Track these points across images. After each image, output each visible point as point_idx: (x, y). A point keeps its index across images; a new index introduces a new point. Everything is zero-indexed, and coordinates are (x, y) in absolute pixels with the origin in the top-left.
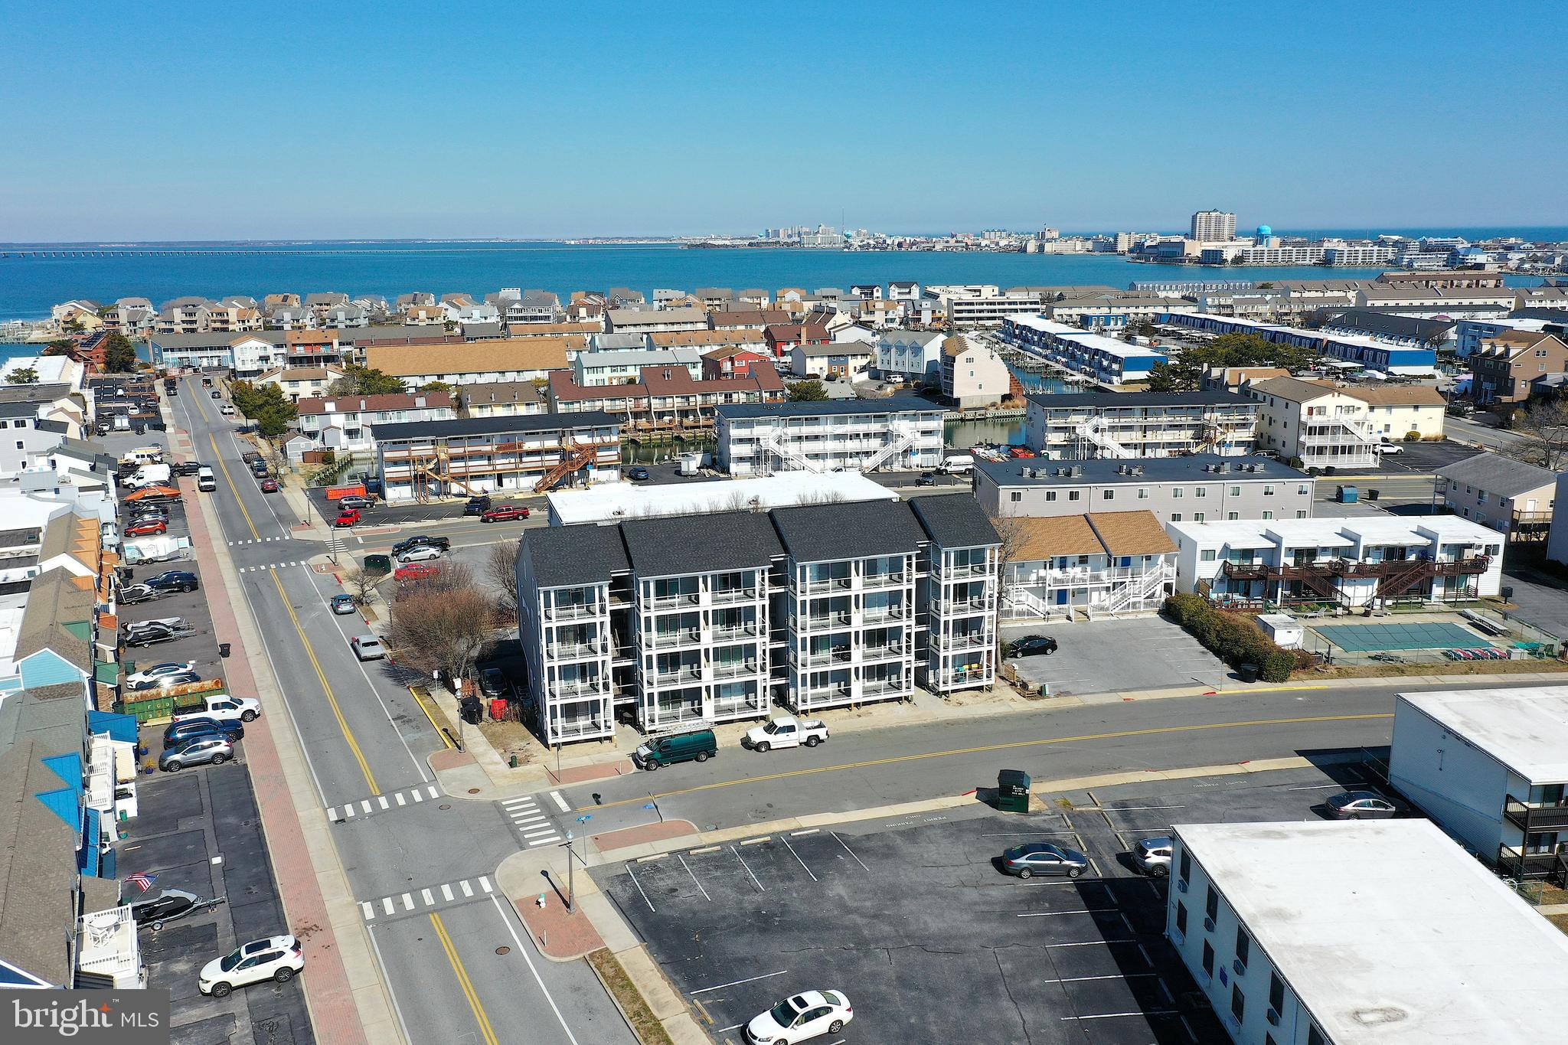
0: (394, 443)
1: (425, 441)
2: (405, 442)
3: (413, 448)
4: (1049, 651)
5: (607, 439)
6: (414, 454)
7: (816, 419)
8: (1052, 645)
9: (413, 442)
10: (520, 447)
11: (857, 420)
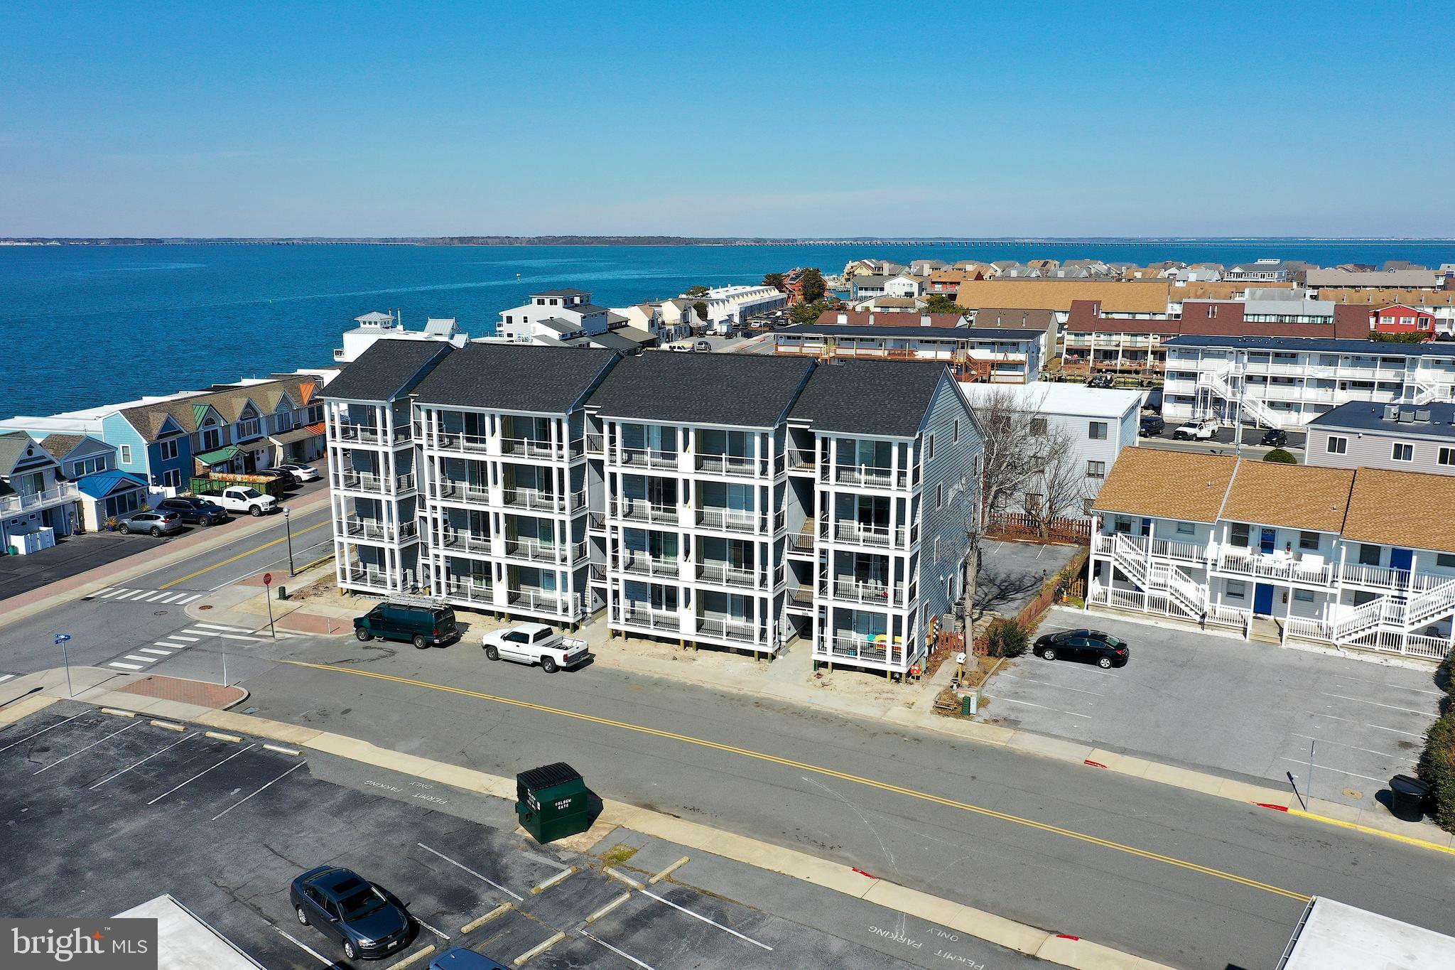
0: (789, 338)
1: (818, 339)
2: (799, 338)
3: (805, 345)
4: (1105, 662)
5: (1013, 357)
6: (805, 351)
7: (1294, 356)
8: (1118, 656)
9: (807, 338)
10: (911, 353)
11: (1357, 362)
